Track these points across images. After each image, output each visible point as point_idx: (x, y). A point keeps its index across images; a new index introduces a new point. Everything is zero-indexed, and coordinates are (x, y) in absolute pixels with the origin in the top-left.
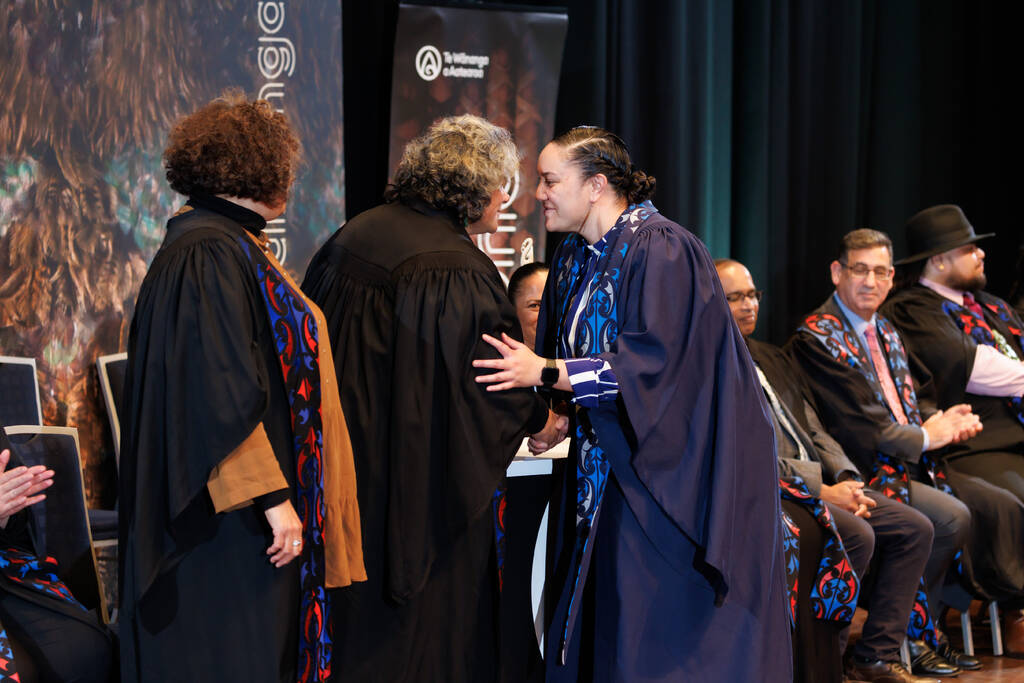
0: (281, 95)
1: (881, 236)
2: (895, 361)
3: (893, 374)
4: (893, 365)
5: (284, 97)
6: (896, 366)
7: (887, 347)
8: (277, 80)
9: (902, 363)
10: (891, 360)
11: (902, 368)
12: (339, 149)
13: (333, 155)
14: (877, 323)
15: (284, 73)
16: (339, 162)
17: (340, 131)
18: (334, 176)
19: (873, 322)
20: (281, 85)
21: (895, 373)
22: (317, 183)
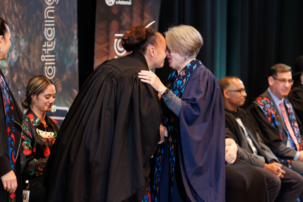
0: (53, 11)
1: (289, 68)
2: (291, 116)
3: (291, 121)
4: (291, 118)
5: (55, 12)
6: (292, 118)
7: (288, 111)
8: (52, 5)
9: (294, 117)
10: (290, 116)
11: (294, 119)
12: (75, 32)
13: (73, 34)
14: (284, 101)
15: (55, 3)
16: (76, 37)
17: (76, 25)
18: (74, 42)
19: (283, 100)
20: (53, 7)
21: (292, 121)
22: (67, 45)
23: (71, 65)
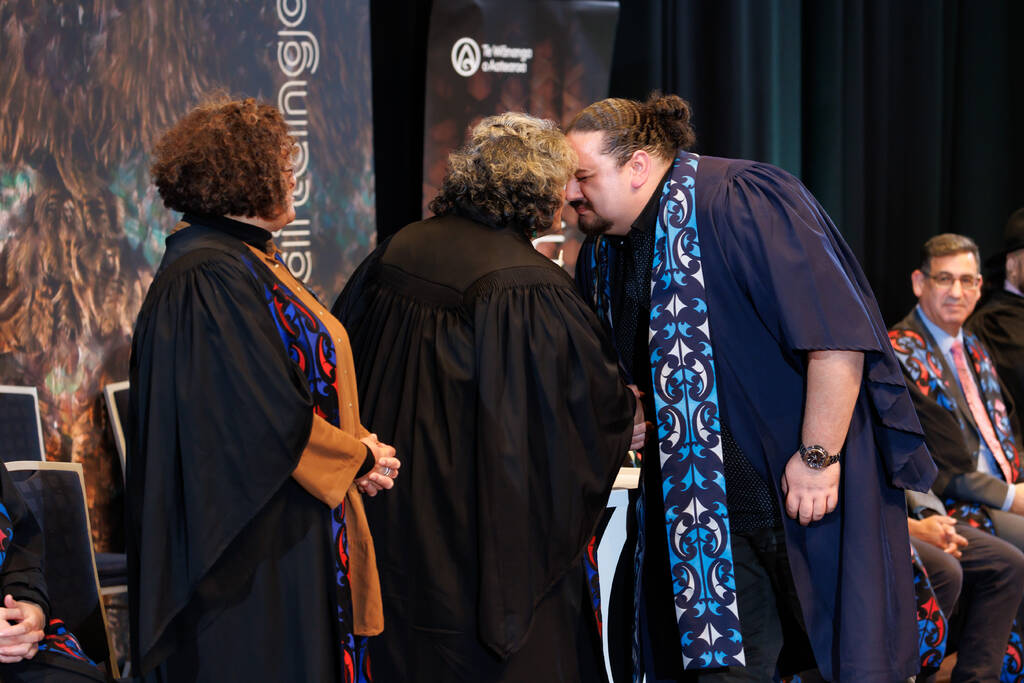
0: (303, 94)
1: (966, 242)
2: (987, 382)
3: (984, 397)
4: (984, 387)
5: (307, 97)
6: (988, 388)
7: (978, 366)
8: (299, 78)
9: (994, 385)
10: (983, 381)
11: (994, 391)
12: (368, 153)
13: (362, 160)
14: (965, 340)
15: (307, 71)
16: (368, 167)
17: (368, 134)
18: (363, 182)
19: (960, 338)
20: (303, 83)
21: (987, 396)
22: (345, 189)
23: (355, 246)
